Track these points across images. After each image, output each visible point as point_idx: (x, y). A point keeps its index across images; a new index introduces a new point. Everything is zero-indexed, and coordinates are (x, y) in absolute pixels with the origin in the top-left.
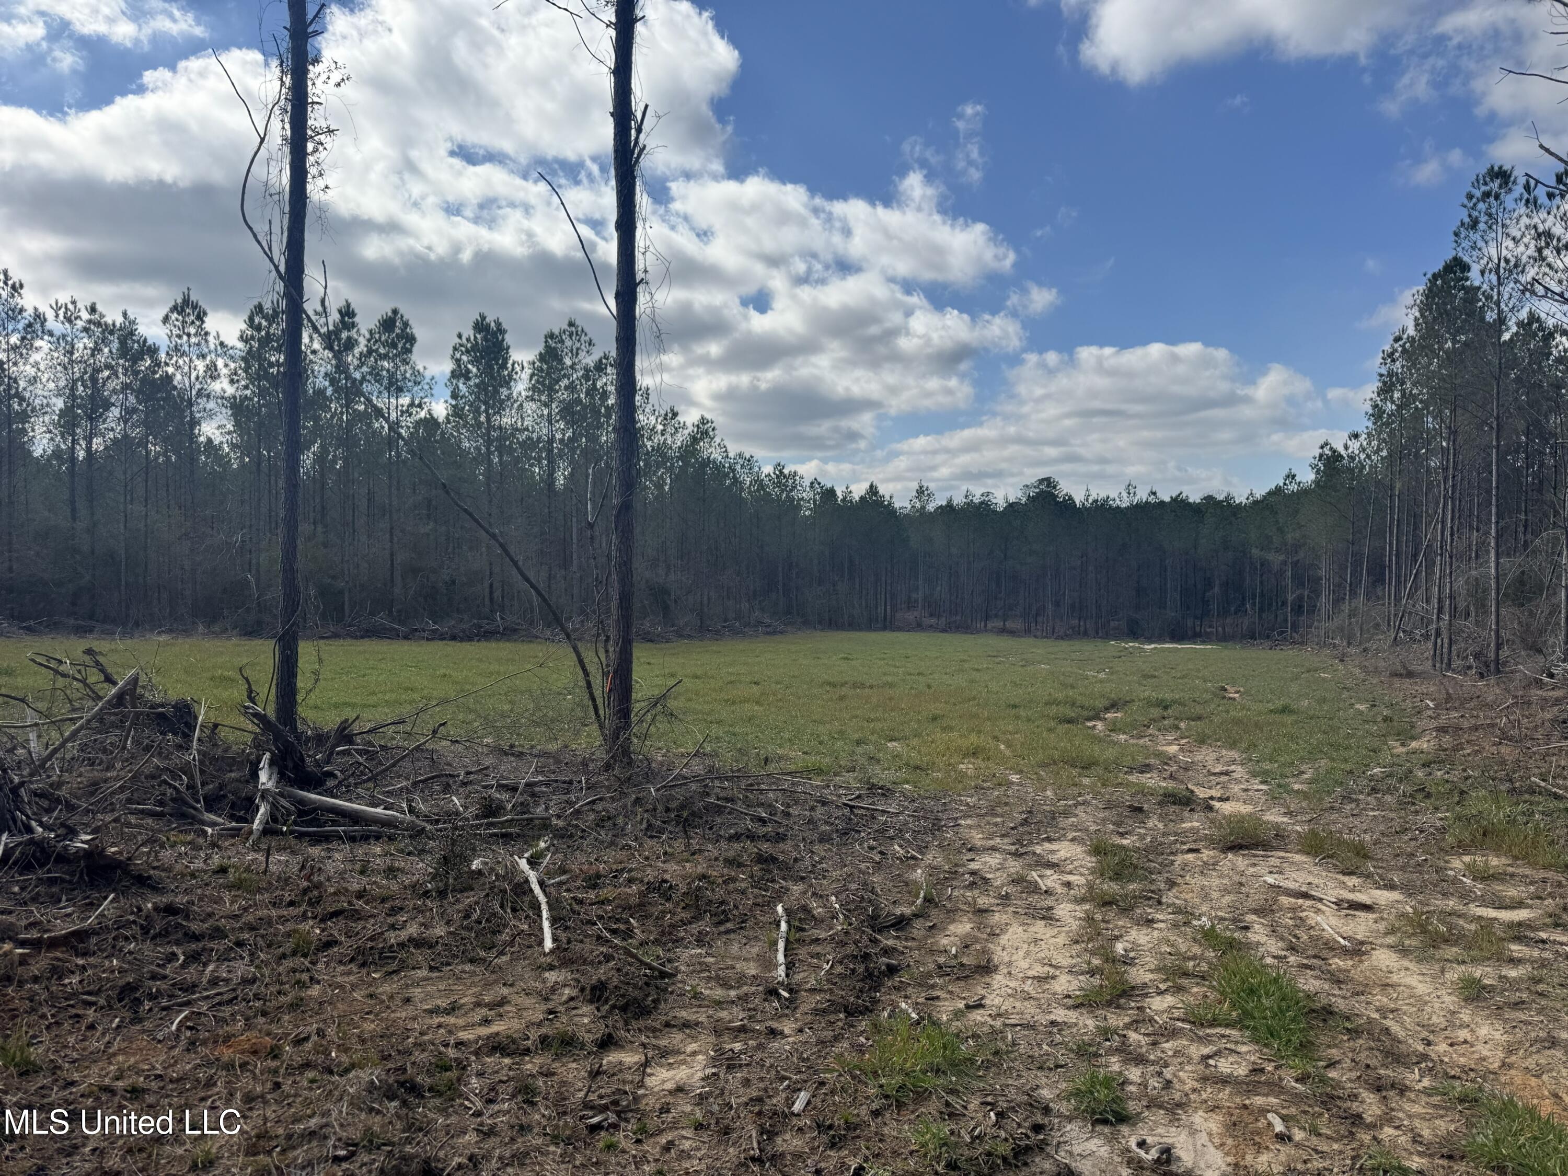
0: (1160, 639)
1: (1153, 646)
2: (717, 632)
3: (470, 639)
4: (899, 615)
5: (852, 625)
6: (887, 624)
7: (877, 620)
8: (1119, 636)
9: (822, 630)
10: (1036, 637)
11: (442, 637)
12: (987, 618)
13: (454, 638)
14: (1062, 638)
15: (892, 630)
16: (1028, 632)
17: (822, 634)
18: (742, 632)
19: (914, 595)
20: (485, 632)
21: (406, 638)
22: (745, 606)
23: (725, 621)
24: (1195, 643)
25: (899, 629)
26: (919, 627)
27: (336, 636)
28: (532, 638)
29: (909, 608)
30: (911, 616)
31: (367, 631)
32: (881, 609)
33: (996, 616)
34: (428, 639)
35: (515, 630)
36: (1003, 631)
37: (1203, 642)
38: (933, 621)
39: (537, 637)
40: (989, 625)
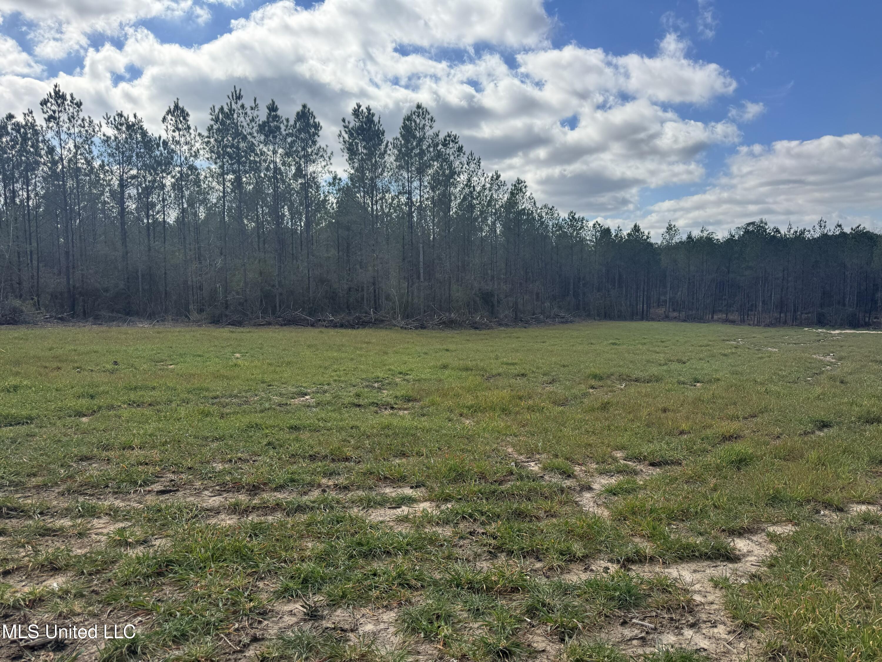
0: (841, 326)
1: (837, 332)
2: (527, 322)
3: (352, 327)
4: (652, 310)
5: (621, 317)
6: (644, 316)
7: (637, 314)
8: (810, 324)
9: (599, 320)
10: (749, 325)
11: (335, 326)
12: (713, 313)
13: (342, 326)
14: (769, 326)
15: (648, 320)
16: (743, 322)
17: (600, 323)
18: (544, 322)
19: (662, 298)
20: (363, 322)
21: (313, 325)
22: (547, 304)
23: (533, 315)
24: (868, 330)
25: (653, 320)
26: (666, 318)
27: (269, 324)
28: (391, 326)
29: (658, 306)
30: (661, 311)
31: (290, 321)
32: (640, 306)
33: (721, 311)
34: (326, 327)
35: (382, 321)
36: (727, 321)
37: (875, 329)
38: (675, 314)
39: (395, 326)
40: (715, 317)
